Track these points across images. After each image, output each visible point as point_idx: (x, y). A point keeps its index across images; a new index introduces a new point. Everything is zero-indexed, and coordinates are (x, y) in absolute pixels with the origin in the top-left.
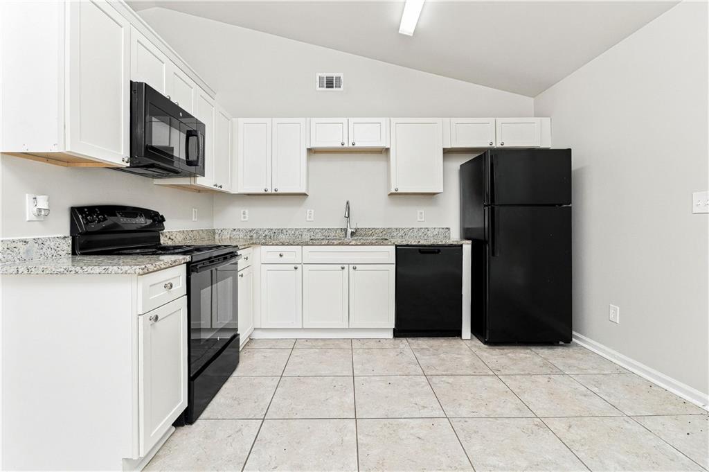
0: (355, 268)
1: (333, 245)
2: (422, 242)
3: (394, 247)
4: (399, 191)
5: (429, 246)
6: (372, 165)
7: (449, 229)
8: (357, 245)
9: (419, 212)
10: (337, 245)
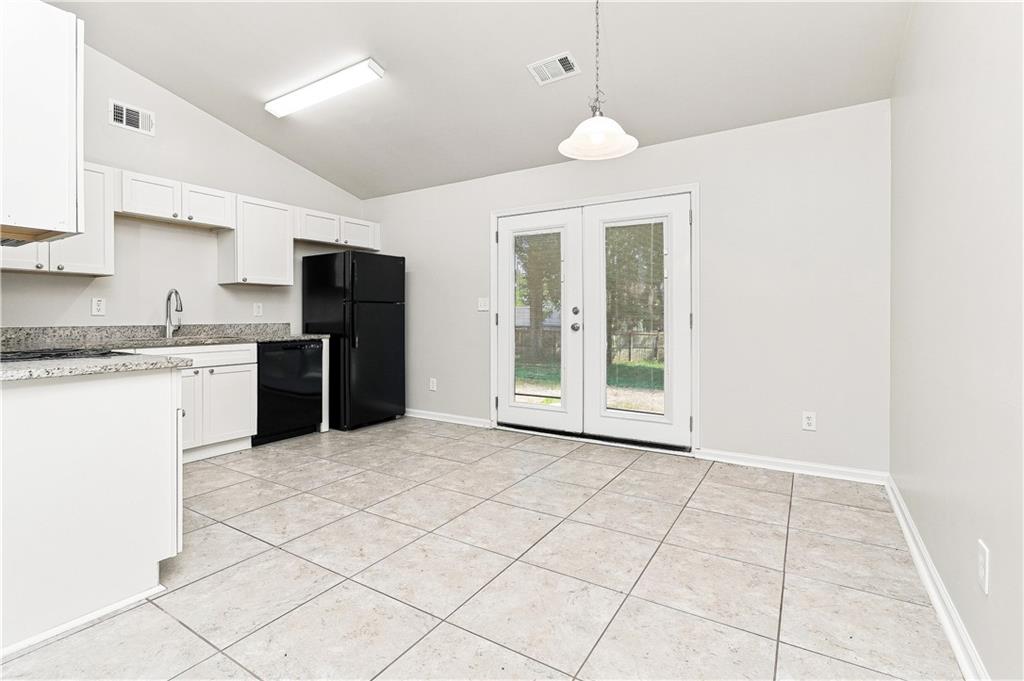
0: (212, 372)
1: (184, 345)
2: (285, 339)
3: (256, 345)
4: (248, 282)
5: (292, 341)
6: (210, 246)
7: (289, 324)
8: (213, 344)
9: (255, 305)
10: (189, 345)
